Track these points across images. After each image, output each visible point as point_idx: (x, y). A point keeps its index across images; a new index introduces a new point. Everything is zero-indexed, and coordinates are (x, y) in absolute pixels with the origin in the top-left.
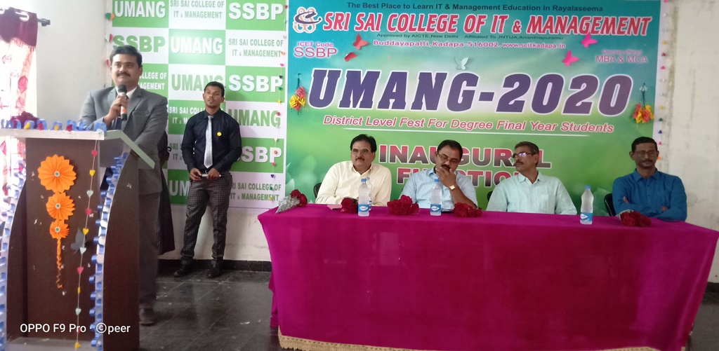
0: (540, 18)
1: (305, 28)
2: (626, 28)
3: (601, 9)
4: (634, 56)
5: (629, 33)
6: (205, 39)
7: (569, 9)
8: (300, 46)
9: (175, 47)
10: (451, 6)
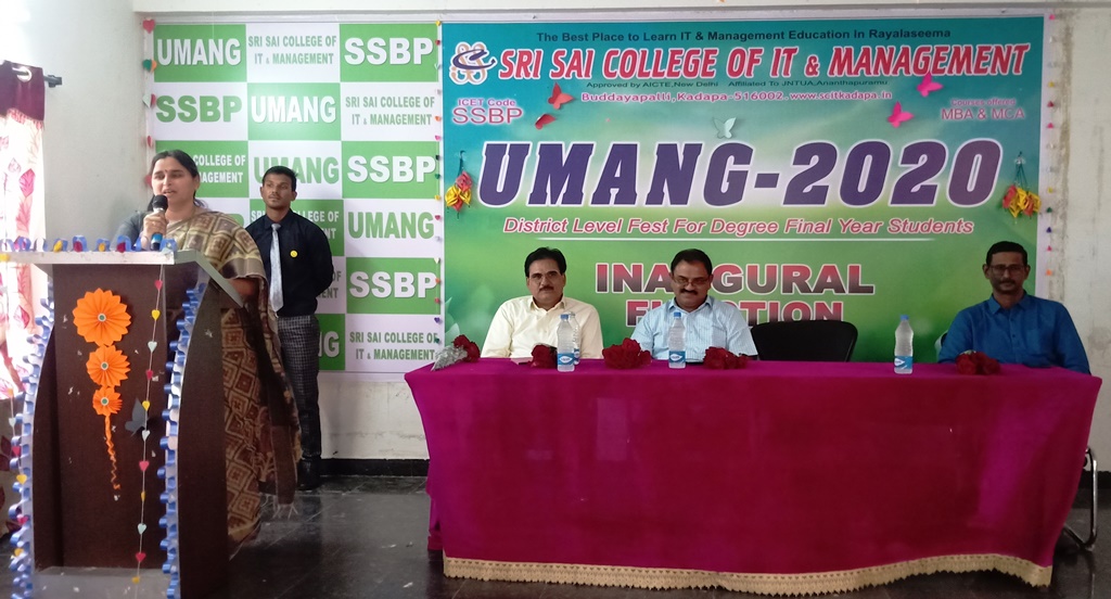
0: (849, 51)
1: (469, 77)
2: (988, 64)
3: (948, 34)
4: (1002, 108)
5: (993, 70)
6: (306, 99)
7: (897, 35)
8: (461, 106)
9: (258, 113)
10: (705, 36)
